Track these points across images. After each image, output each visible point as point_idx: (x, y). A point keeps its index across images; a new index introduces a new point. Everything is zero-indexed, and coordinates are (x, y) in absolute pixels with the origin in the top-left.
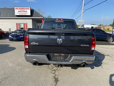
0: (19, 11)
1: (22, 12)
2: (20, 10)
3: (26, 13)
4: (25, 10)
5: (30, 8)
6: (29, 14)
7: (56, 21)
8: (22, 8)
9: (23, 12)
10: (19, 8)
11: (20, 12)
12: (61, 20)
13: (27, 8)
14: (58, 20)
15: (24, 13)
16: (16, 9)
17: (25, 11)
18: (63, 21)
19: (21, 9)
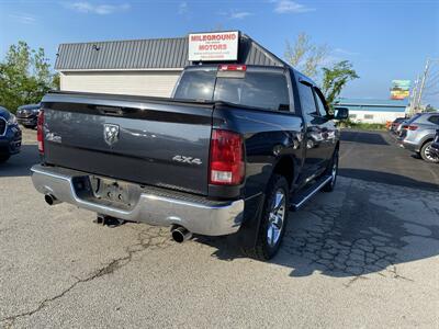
0: (201, 48)
1: (209, 51)
2: (203, 43)
3: (223, 51)
4: (222, 42)
5: (236, 33)
6: (233, 56)
8: (211, 34)
9: (213, 50)
10: (202, 35)
11: (205, 51)
13: (228, 33)
15: (217, 51)
16: (194, 39)
17: (220, 47)
19: (210, 38)
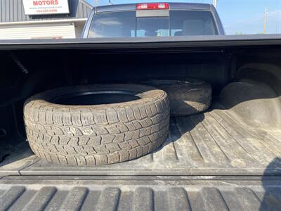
0: (35, 3)
1: (43, 6)
3: (55, 6)
6: (66, 10)
7: (139, 14)
9: (46, 6)
11: (39, 6)
12: (157, 8)
14: (145, 7)
15: (50, 6)
17: (53, 2)
18: (166, 13)
